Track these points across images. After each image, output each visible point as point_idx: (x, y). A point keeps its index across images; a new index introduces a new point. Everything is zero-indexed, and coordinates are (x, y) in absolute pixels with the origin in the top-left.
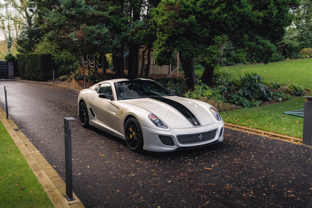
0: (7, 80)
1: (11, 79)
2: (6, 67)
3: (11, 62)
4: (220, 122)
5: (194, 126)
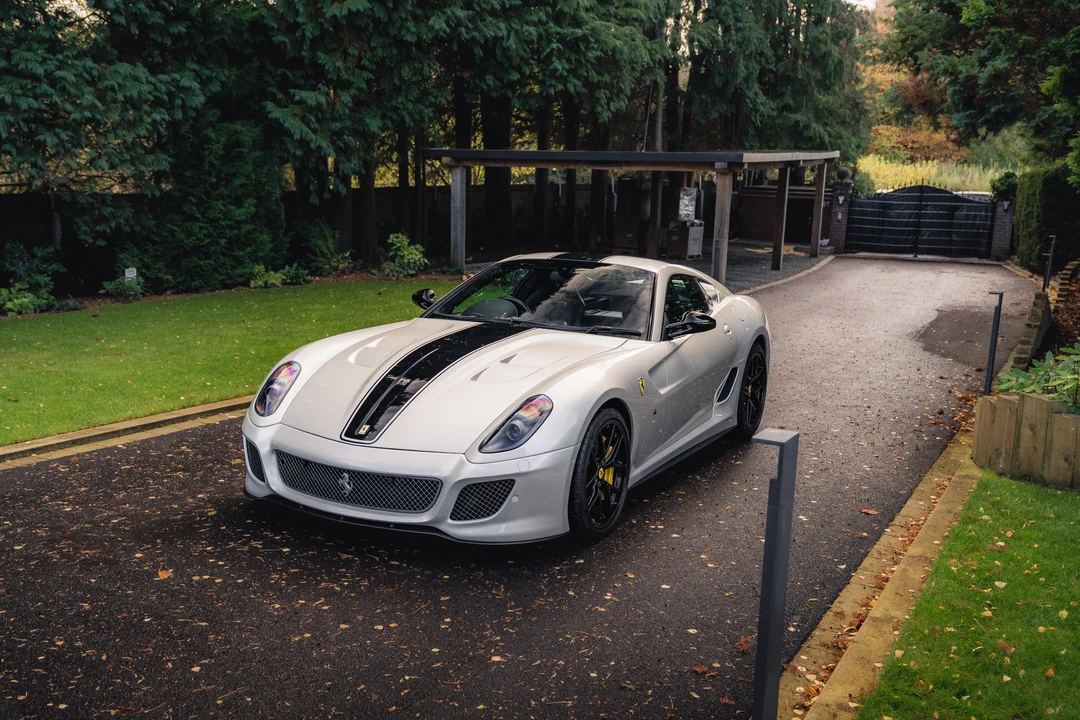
0: (985, 261)
1: (998, 259)
2: (989, 219)
3: (1007, 200)
4: (480, 457)
5: (343, 437)
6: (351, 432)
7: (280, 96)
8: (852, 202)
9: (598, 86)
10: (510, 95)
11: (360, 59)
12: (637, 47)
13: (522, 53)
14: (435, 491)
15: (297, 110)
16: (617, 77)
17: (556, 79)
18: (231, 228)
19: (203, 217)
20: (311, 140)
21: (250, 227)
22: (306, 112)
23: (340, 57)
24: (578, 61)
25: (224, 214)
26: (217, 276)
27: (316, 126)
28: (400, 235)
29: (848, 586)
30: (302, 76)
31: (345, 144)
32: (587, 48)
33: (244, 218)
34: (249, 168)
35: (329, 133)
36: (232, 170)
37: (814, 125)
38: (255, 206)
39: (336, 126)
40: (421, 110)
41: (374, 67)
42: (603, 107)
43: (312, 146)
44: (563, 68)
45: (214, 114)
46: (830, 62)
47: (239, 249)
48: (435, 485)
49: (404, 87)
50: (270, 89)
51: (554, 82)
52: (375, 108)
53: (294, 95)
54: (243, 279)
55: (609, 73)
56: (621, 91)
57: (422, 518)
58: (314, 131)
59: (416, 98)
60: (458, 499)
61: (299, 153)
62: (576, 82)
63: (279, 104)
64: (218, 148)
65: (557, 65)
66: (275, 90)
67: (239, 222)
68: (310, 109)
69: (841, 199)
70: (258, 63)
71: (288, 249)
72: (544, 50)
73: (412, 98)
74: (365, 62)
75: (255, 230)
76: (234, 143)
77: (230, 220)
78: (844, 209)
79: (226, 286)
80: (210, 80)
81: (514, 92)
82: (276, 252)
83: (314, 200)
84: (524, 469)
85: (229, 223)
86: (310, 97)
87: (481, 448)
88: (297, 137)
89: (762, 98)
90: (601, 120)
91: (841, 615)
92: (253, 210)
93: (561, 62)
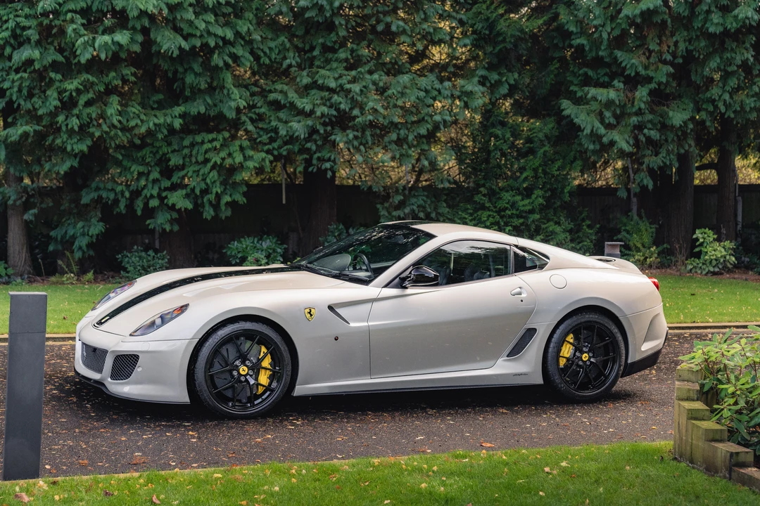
7: (580, 94)
11: (663, 54)
15: (595, 106)
19: (492, 207)
20: (603, 135)
21: (537, 216)
22: (603, 108)
23: (643, 53)
25: (511, 204)
27: (611, 121)
28: (706, 230)
33: (530, 208)
34: (537, 162)
35: (629, 128)
38: (545, 198)
39: (635, 120)
43: (605, 140)
50: (571, 88)
53: (587, 93)
58: (610, 126)
61: (592, 147)
63: (576, 101)
68: (606, 105)
74: (667, 57)
77: (516, 210)
83: (622, 194)
86: (603, 94)
92: (542, 201)
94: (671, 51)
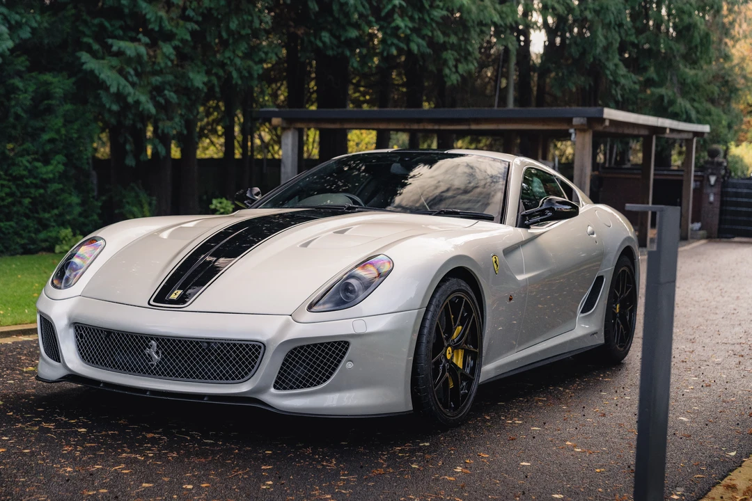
4: (309, 316)
5: (152, 302)
6: (161, 298)
7: (96, 47)
8: (724, 183)
9: (444, 47)
10: (348, 53)
11: (184, 9)
12: (486, 7)
13: (361, 8)
14: (257, 357)
15: (115, 62)
16: (463, 39)
17: (399, 38)
18: (37, 187)
19: (6, 174)
20: (129, 94)
21: (55, 186)
22: (125, 63)
23: (164, 7)
24: (422, 20)
25: (30, 171)
26: (18, 240)
27: (135, 79)
28: (224, 200)
29: (740, 469)
30: (121, 27)
31: (167, 101)
32: (431, 6)
33: (51, 176)
34: (59, 122)
35: (149, 88)
36: (39, 124)
37: (680, 100)
38: (64, 164)
39: (156, 80)
40: (249, 66)
41: (200, 19)
42: (450, 69)
43: (130, 100)
44: (406, 26)
45: (22, 63)
46: (696, 34)
47: (44, 210)
48: (257, 350)
49: (231, 41)
50: (85, 40)
51: (395, 41)
52: (199, 63)
53: (111, 46)
54: (47, 244)
55: (456, 34)
56: (469, 53)
57: (243, 388)
58: (133, 85)
59: (245, 54)
60: (283, 364)
61: (115, 108)
62: (420, 41)
63: (94, 55)
64: (26, 98)
65: (399, 22)
66: (90, 41)
67: (45, 181)
68: (129, 61)
69: (713, 179)
70: (73, 11)
71: (99, 215)
72: (384, 7)
73: (240, 54)
74: (190, 13)
75: (62, 190)
76: (44, 95)
77: (35, 178)
78: (716, 190)
79: (27, 251)
80: (19, 25)
81: (353, 51)
82: (86, 217)
83: (130, 161)
84: (360, 330)
85: (34, 181)
86: (130, 48)
87: (310, 308)
88: (113, 89)
89: (623, 70)
90: (449, 84)
91: (732, 488)
92: (61, 168)
93: (403, 20)
94: (193, 7)
